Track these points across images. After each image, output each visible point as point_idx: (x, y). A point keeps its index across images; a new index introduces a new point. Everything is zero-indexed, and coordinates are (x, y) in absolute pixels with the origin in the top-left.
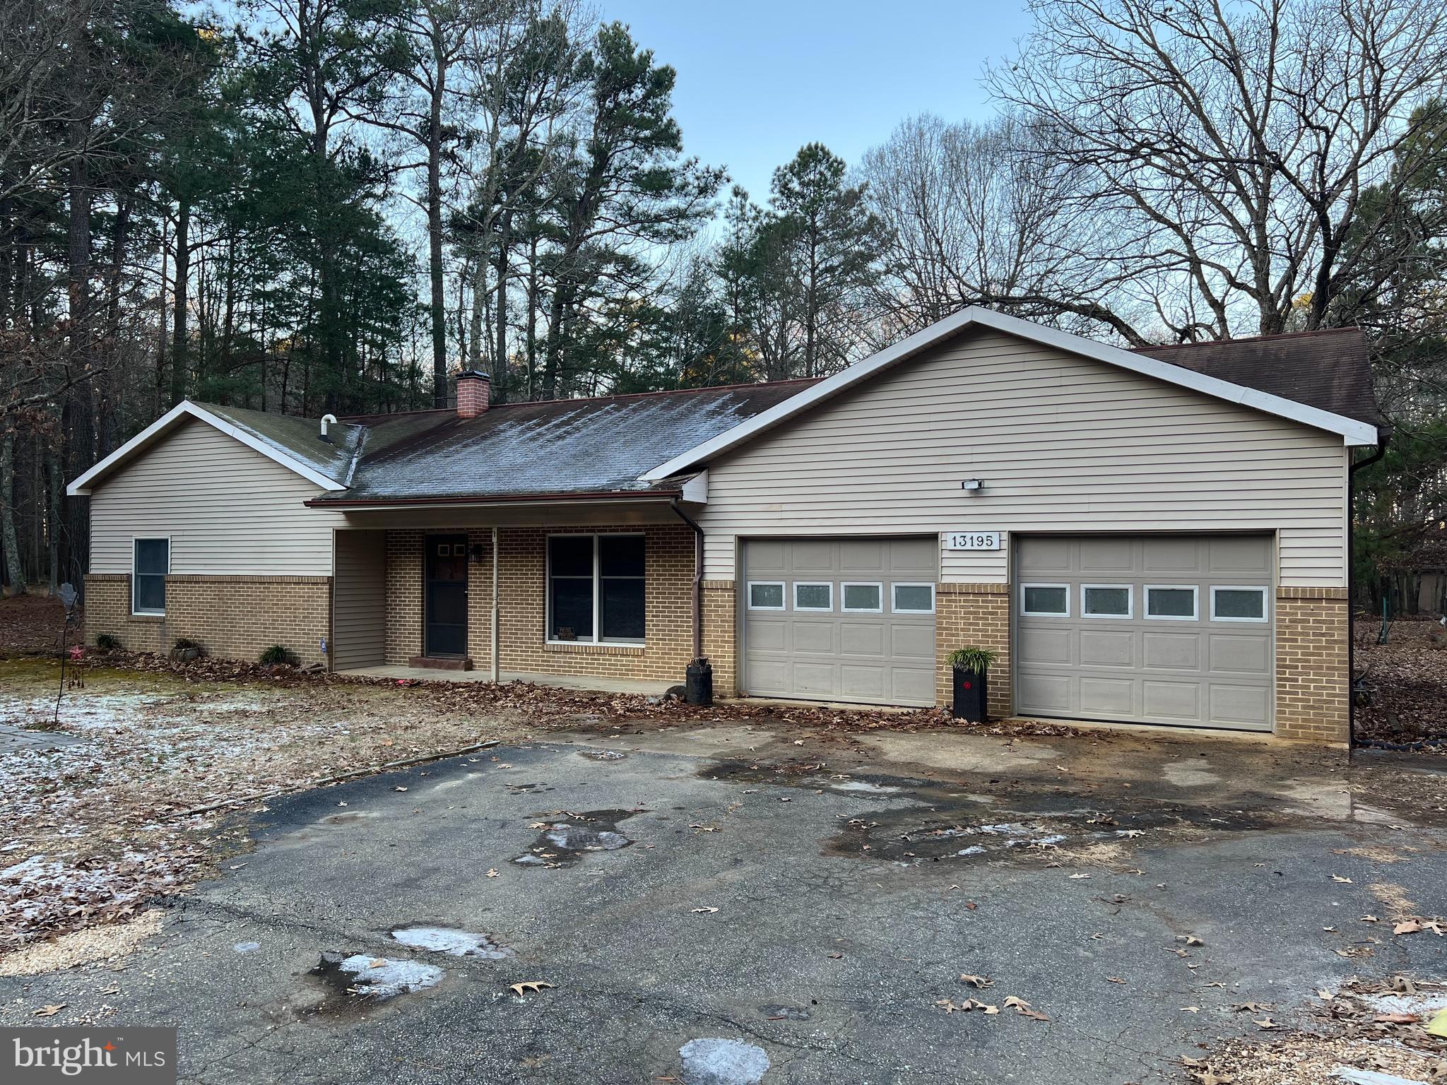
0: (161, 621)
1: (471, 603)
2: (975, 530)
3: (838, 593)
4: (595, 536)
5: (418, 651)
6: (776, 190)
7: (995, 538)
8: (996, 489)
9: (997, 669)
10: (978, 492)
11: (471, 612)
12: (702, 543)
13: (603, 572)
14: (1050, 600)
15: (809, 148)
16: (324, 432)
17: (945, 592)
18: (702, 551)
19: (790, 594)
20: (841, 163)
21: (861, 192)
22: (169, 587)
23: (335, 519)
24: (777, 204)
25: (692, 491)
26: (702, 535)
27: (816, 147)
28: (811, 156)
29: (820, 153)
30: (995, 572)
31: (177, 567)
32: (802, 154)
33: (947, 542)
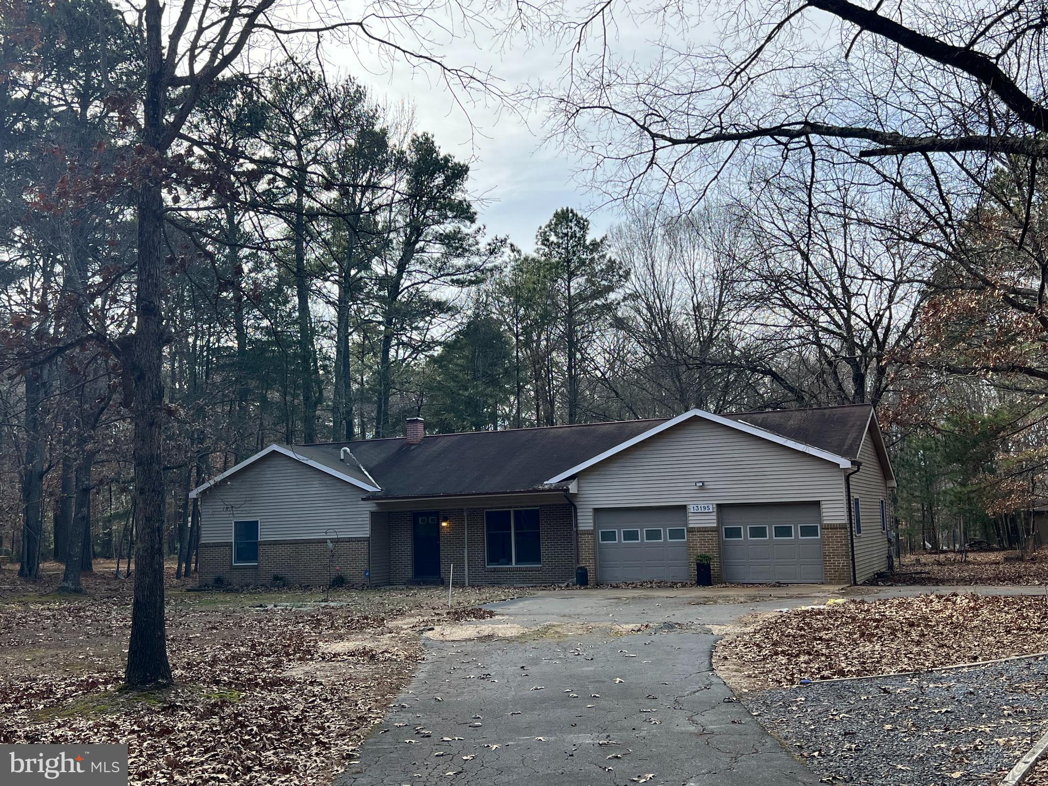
0: (255, 567)
1: (442, 548)
2: (702, 504)
3: (642, 533)
4: (512, 510)
5: (410, 575)
6: (539, 243)
7: (711, 507)
8: (709, 485)
9: (714, 566)
10: (702, 488)
11: (442, 553)
12: (576, 512)
13: (516, 529)
14: (734, 533)
15: (562, 211)
16: (342, 457)
17: (691, 530)
18: (576, 516)
19: (620, 534)
20: (586, 221)
21: (602, 241)
22: (260, 547)
23: (371, 506)
24: (541, 252)
25: (573, 488)
26: (576, 509)
27: (567, 210)
28: (564, 217)
29: (571, 215)
30: (711, 521)
31: (264, 535)
32: (556, 215)
33: (691, 509)
